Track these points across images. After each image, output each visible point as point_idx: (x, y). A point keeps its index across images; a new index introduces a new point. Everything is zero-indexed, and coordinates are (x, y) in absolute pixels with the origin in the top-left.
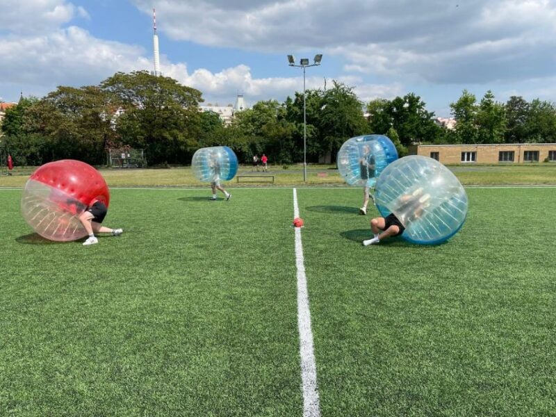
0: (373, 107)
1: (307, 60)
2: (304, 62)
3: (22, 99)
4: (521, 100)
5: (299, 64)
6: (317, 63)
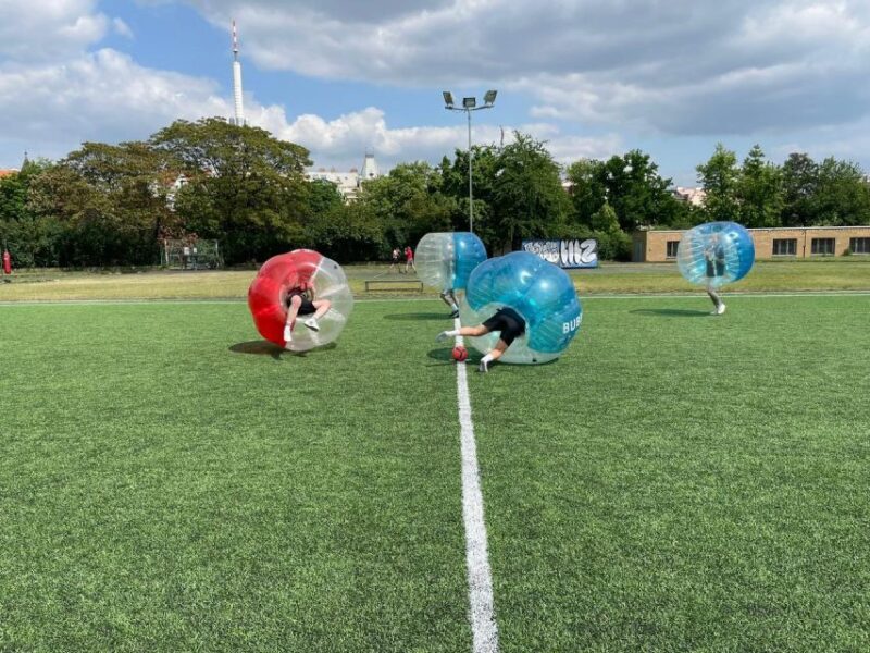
0: (577, 171)
1: (473, 99)
2: (468, 102)
3: (27, 163)
4: (805, 160)
5: (461, 106)
6: (489, 104)
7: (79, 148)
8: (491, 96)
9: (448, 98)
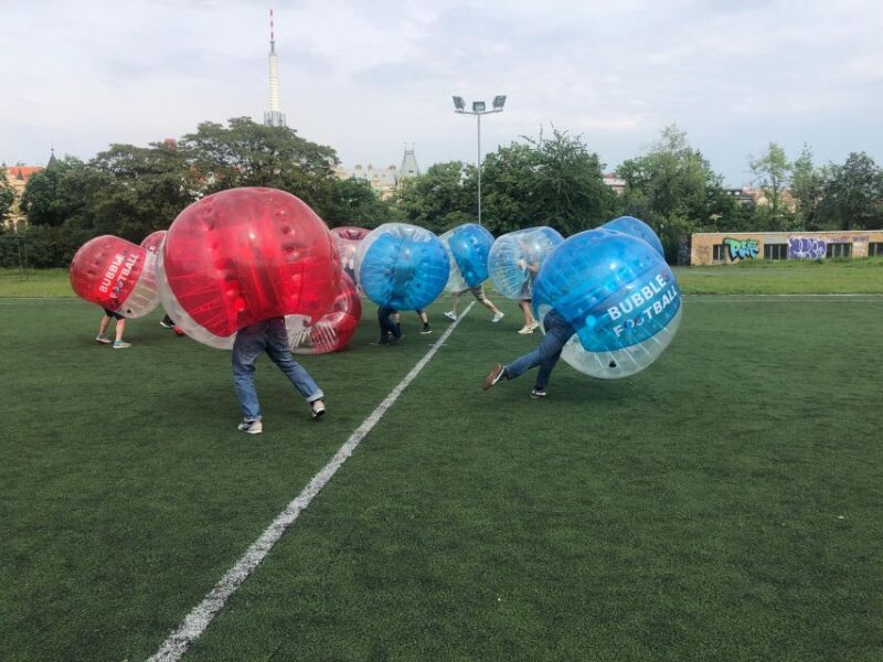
1: (483, 103)
2: (478, 106)
3: (53, 158)
5: (471, 110)
6: (499, 108)
7: (108, 149)
8: (499, 102)
9: (459, 102)
